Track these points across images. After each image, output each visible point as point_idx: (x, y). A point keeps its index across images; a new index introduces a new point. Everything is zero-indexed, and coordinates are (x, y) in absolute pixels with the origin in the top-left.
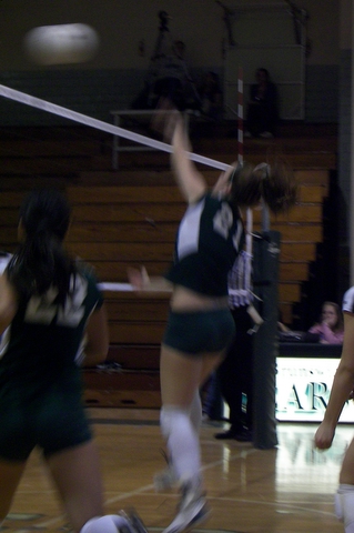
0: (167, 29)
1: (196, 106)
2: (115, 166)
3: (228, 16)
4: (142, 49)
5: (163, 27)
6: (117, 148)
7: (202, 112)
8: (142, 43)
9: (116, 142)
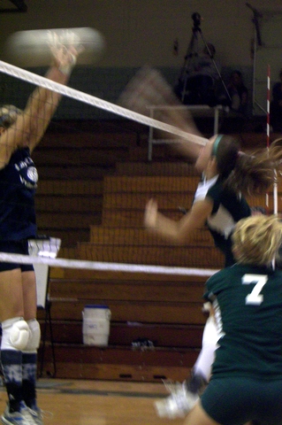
0: (200, 30)
1: (227, 102)
2: (150, 158)
3: (257, 18)
4: (176, 48)
5: (196, 28)
6: (152, 141)
7: (231, 108)
8: (176, 43)
9: (151, 135)
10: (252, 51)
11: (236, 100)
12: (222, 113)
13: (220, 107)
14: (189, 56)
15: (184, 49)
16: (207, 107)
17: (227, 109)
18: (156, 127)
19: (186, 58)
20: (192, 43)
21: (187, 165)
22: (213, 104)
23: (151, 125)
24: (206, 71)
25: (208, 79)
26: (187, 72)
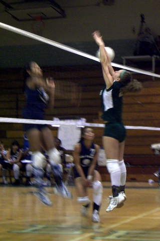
5: (143, 21)
8: (134, 28)
12: (156, 58)
13: (155, 56)
15: (137, 31)
17: (158, 57)
20: (141, 28)
22: (151, 55)
24: (147, 40)
25: (148, 43)
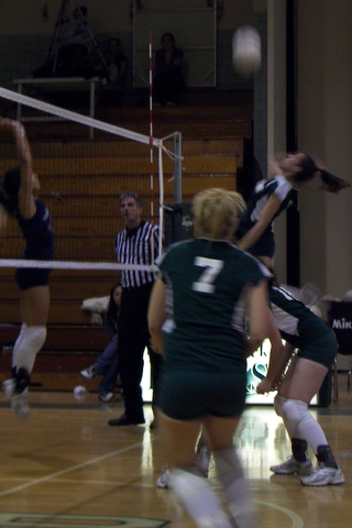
1: (104, 74)
4: (45, 14)
7: (108, 80)
8: (46, 8)
9: (19, 112)
10: (131, 15)
11: (114, 71)
12: (98, 85)
13: (97, 79)
14: (60, 23)
16: (81, 79)
17: (104, 81)
18: (24, 103)
19: (57, 25)
20: (63, 9)
21: (60, 145)
23: (19, 101)
26: (59, 41)
